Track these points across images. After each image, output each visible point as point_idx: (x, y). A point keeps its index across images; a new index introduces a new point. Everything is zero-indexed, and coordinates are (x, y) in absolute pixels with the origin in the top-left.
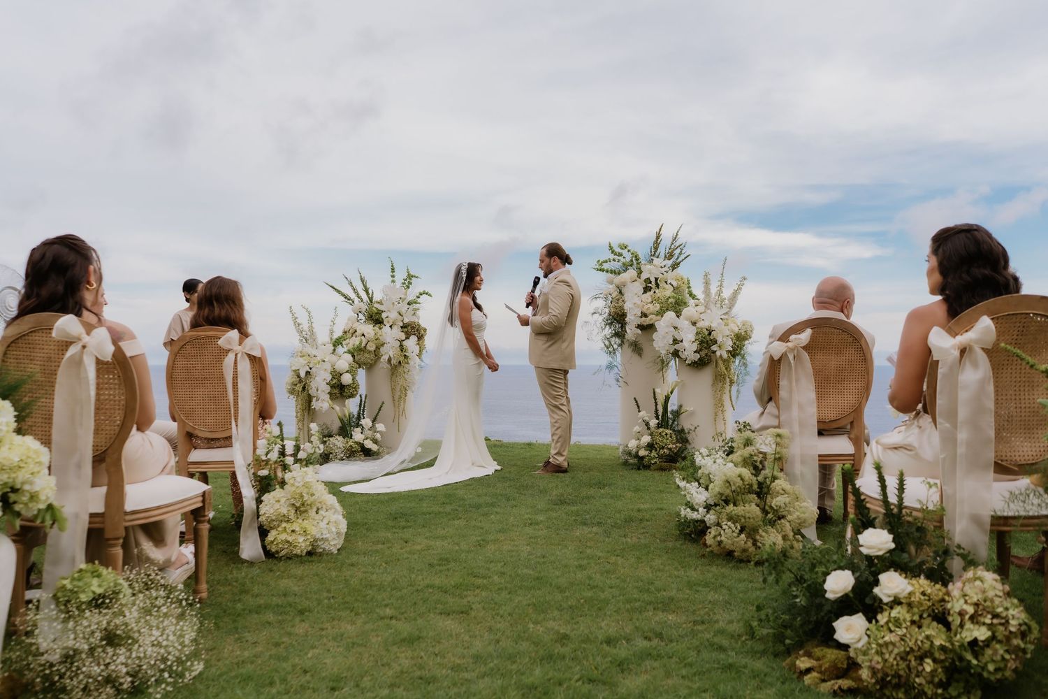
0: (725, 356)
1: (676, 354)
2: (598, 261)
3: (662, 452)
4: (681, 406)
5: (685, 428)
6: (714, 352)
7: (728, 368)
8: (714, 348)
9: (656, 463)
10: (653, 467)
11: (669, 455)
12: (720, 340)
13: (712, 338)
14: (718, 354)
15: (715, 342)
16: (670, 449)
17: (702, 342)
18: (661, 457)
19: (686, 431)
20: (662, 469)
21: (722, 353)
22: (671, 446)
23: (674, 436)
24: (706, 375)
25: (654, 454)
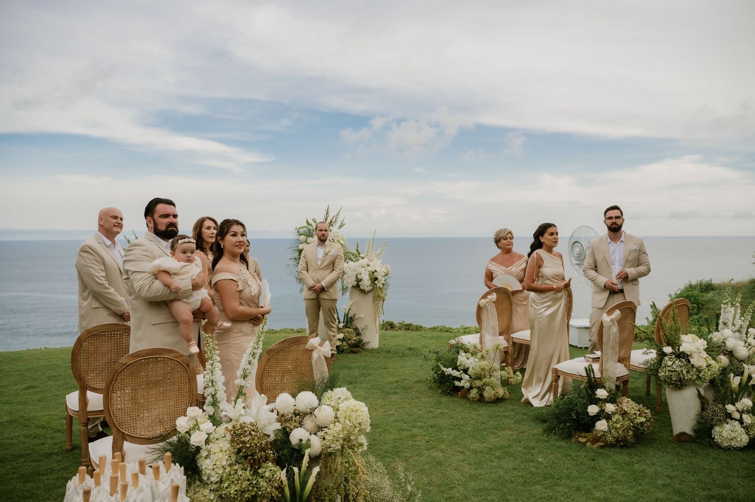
0: (381, 286)
1: (358, 286)
2: (296, 228)
3: (350, 342)
4: (354, 315)
5: (359, 328)
6: (376, 284)
7: (382, 292)
8: (376, 282)
9: (347, 349)
10: (346, 351)
11: (355, 344)
12: (380, 277)
13: (374, 276)
14: (378, 285)
15: (376, 279)
16: (355, 340)
17: (371, 279)
18: (349, 345)
19: (360, 330)
20: (353, 352)
21: (379, 285)
22: (355, 338)
23: (355, 332)
24: (370, 297)
25: (345, 343)
